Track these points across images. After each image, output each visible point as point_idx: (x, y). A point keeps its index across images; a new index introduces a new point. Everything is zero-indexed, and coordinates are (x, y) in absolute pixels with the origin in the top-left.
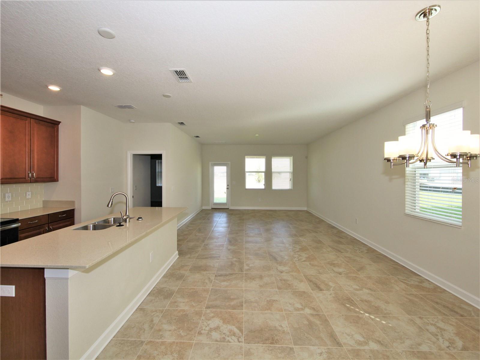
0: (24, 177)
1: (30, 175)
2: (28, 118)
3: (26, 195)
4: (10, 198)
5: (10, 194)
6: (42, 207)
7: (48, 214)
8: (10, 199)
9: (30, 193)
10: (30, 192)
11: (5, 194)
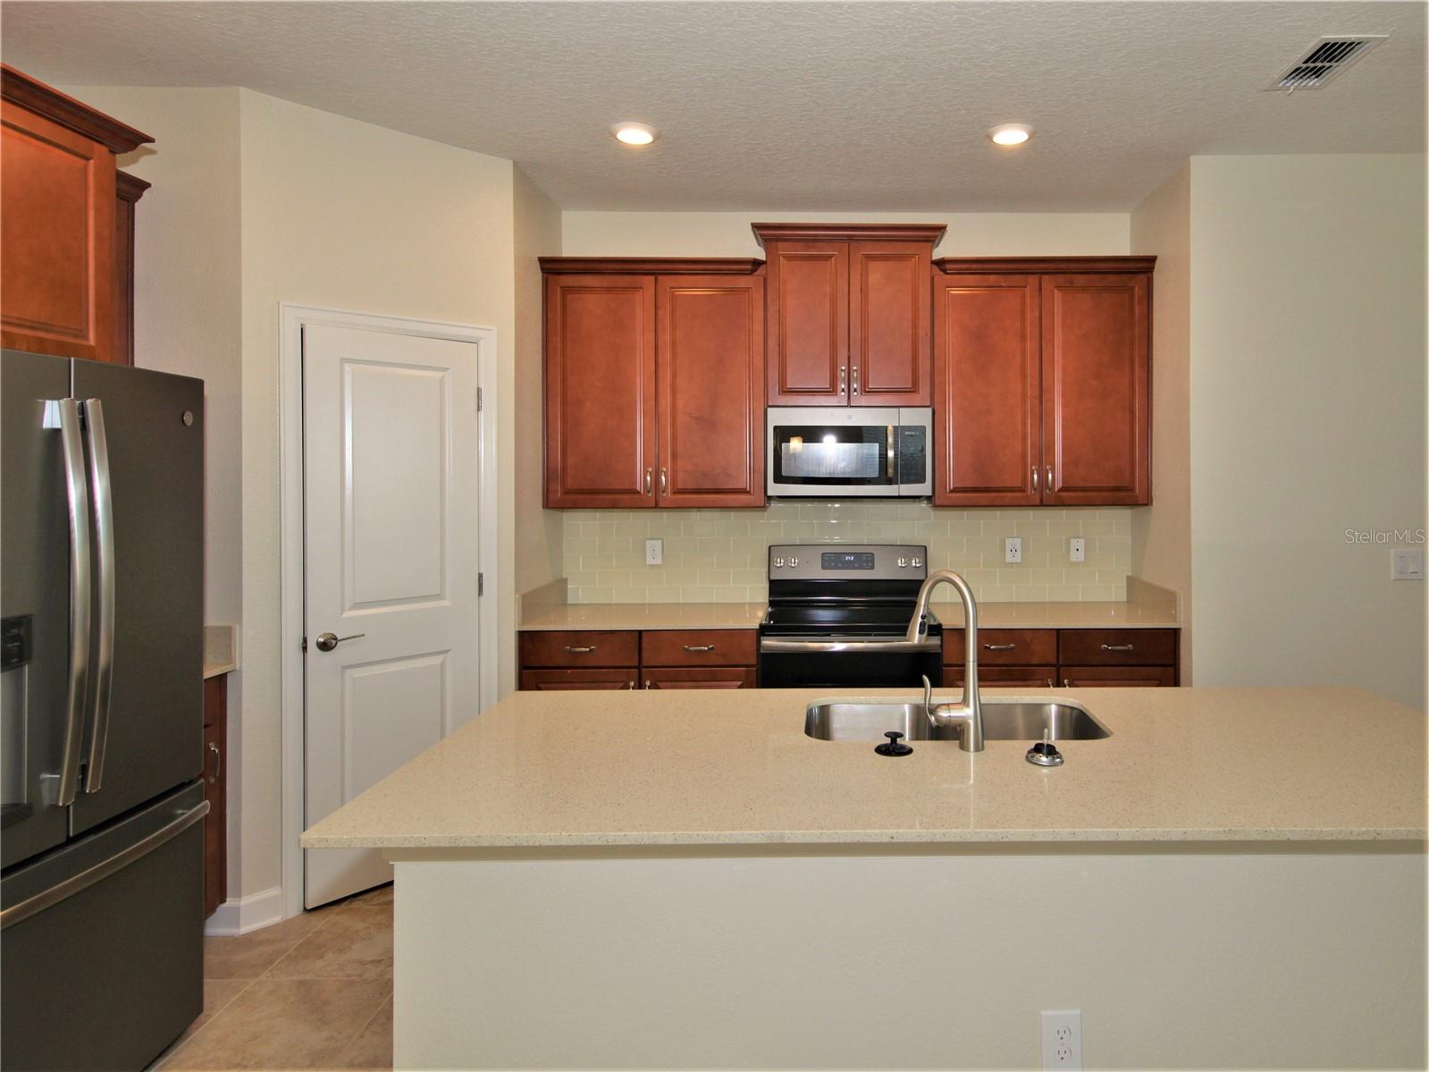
0: (1019, 484)
1: (1036, 477)
2: (1030, 277)
3: (1068, 550)
4: (1019, 554)
5: (1018, 541)
6: (1125, 600)
7: (1058, 630)
8: (1018, 559)
9: (1080, 544)
10: (1082, 541)
11: (1005, 541)
